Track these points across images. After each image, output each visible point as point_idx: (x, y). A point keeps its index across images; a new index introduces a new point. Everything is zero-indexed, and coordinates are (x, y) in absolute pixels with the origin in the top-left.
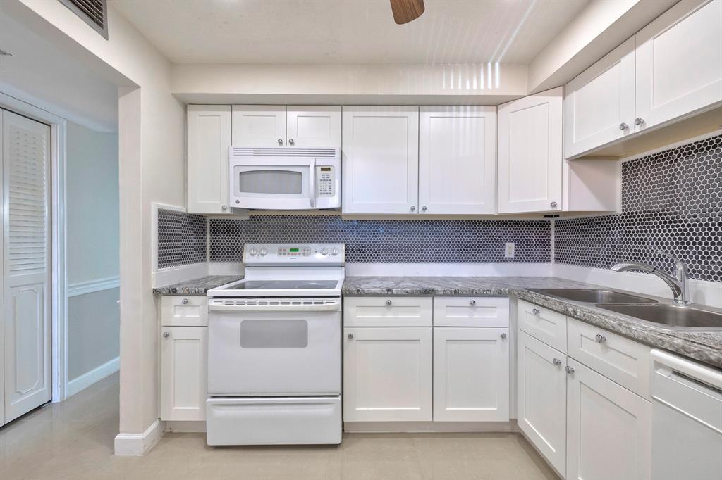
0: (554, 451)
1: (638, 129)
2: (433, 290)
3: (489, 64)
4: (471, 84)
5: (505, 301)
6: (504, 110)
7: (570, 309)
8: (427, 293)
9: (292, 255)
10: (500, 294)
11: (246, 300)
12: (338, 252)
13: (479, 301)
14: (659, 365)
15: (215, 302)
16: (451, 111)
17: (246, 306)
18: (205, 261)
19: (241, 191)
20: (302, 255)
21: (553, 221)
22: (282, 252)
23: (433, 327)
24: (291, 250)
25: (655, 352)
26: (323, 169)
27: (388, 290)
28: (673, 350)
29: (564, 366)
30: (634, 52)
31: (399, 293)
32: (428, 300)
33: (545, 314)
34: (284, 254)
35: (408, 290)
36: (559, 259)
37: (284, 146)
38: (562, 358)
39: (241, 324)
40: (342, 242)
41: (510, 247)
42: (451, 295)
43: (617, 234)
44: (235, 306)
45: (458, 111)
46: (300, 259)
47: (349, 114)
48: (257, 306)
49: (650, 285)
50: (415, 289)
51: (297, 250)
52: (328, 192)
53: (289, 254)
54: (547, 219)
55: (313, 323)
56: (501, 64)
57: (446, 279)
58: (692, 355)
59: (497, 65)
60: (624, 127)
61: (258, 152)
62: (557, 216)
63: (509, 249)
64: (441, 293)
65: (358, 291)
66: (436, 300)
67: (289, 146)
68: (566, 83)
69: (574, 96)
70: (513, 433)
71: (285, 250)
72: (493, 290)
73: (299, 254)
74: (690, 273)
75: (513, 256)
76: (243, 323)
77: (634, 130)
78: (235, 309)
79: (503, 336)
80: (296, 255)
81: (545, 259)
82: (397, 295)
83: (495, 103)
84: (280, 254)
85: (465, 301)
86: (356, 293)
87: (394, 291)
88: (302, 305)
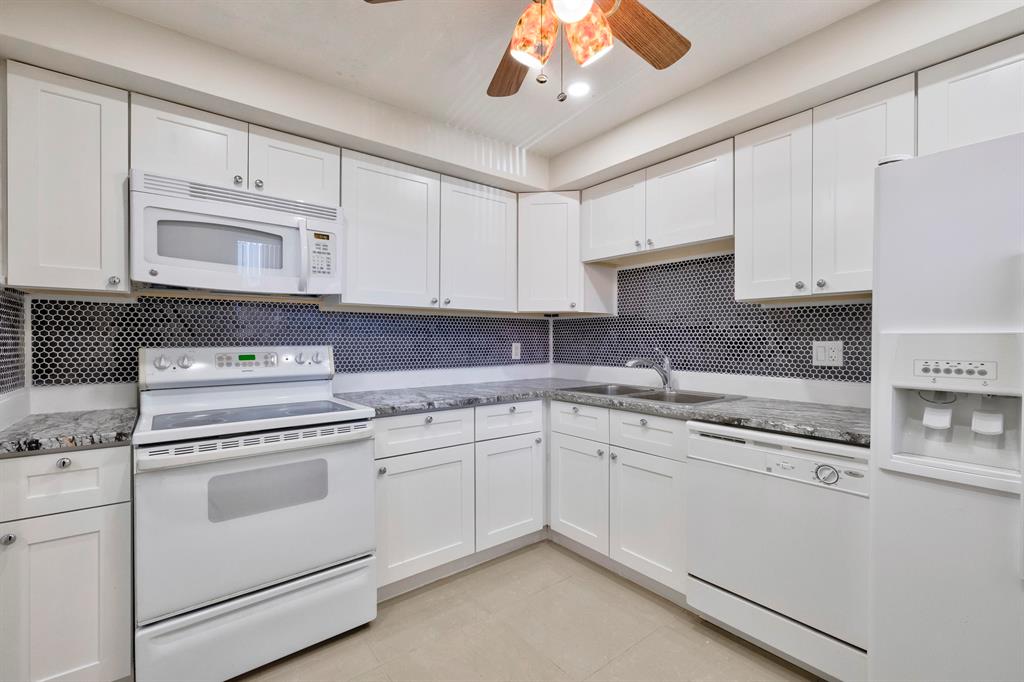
0: (596, 536)
1: (648, 248)
2: (476, 399)
3: (517, 149)
4: (501, 167)
5: (538, 404)
6: (524, 199)
7: (616, 402)
8: (472, 403)
9: (244, 365)
10: (536, 397)
11: (219, 442)
12: (323, 358)
13: (519, 406)
14: (693, 431)
15: (152, 454)
16: (475, 188)
17: (220, 451)
18: (22, 385)
19: (160, 253)
20: (262, 365)
21: (551, 320)
22: (225, 362)
23: (475, 442)
24: (241, 358)
25: (689, 423)
26: (318, 236)
27: (430, 404)
28: (700, 418)
29: (606, 455)
30: (643, 183)
31: (442, 406)
32: (470, 411)
33: (584, 410)
34: (229, 365)
35: (452, 402)
36: (558, 360)
37: (243, 188)
38: (605, 448)
39: (209, 483)
40: (329, 344)
41: (516, 348)
42: (494, 403)
43: (614, 334)
44: (197, 454)
45: (481, 190)
46: (258, 371)
47: (352, 162)
48: (242, 448)
49: (645, 377)
50: (458, 399)
51: (252, 357)
52: (325, 270)
53: (237, 365)
54: (546, 318)
55: (334, 461)
56: (528, 151)
57: (487, 385)
58: (714, 420)
59: (524, 151)
60: (638, 244)
61: (198, 190)
62: (556, 315)
63: (516, 350)
64: (485, 401)
65: (393, 408)
66: (479, 410)
67: (253, 189)
68: (582, 190)
69: (590, 203)
70: (543, 541)
71: (229, 358)
72: (531, 393)
73: (258, 364)
74: (676, 366)
75: (519, 357)
76: (212, 482)
77: (645, 248)
78: (199, 460)
79: (538, 441)
80: (251, 365)
81: (545, 360)
82: (440, 409)
83: (517, 191)
84: (221, 365)
85: (504, 408)
86: (390, 411)
87: (436, 405)
88: (319, 437)
